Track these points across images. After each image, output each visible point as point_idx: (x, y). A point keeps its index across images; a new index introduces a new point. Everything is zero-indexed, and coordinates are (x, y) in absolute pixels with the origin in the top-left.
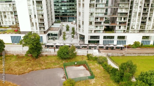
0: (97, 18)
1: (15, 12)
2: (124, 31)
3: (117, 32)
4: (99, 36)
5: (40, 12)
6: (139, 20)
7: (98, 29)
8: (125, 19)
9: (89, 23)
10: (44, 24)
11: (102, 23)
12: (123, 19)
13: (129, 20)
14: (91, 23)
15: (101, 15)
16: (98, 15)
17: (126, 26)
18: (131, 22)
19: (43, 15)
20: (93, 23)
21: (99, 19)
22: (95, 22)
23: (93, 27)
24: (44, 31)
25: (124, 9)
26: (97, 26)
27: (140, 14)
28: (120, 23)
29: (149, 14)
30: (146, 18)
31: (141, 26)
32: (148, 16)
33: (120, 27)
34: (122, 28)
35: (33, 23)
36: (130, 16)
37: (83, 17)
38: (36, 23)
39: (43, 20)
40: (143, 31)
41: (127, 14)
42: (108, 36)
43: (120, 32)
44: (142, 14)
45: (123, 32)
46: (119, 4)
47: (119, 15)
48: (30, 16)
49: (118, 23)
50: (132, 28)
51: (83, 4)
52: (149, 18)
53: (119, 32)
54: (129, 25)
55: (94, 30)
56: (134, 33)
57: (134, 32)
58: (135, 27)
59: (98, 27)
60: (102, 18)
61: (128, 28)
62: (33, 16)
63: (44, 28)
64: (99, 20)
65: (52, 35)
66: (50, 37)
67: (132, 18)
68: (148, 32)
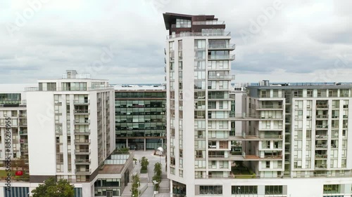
0: (214, 143)
1: (24, 129)
2: (279, 173)
3: (262, 175)
4: (220, 187)
5: (82, 130)
6: (309, 146)
7: (217, 168)
8: (276, 144)
9: (193, 154)
10: (87, 157)
11: (226, 155)
12: (272, 144)
13: (288, 148)
14: (199, 154)
15: (221, 136)
16: (214, 135)
17: (280, 162)
18: (293, 153)
19: (87, 137)
20: (206, 154)
21: (218, 144)
22: (210, 153)
23: (205, 164)
24: (88, 174)
25: (272, 124)
26: (214, 162)
27: (309, 132)
28: (267, 154)
29: (329, 133)
30: (324, 142)
31: (316, 161)
32: (329, 138)
33: (268, 163)
34: (274, 166)
35: (62, 156)
36: (288, 138)
37: (181, 139)
38: (69, 156)
39: (87, 147)
40: (323, 172)
41: (280, 133)
42: (242, 187)
43: (270, 175)
44: (313, 133)
45: (276, 175)
46: (260, 112)
47: (263, 135)
48: (58, 138)
49: (262, 155)
50: (296, 167)
51: (181, 112)
52: (333, 142)
53: (267, 175)
54: (288, 158)
55: (208, 170)
56: (303, 177)
57: (302, 174)
58: (304, 164)
59: (218, 164)
60: (223, 143)
61: (287, 167)
62: (63, 139)
63: (87, 167)
64: (218, 148)
65: (105, 183)
66: (100, 191)
67: (294, 143)
68: (334, 174)
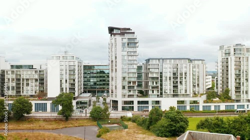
0: (130, 83)
2: (158, 95)
3: (150, 96)
4: (133, 101)
5: (72, 77)
6: (170, 84)
7: (131, 93)
8: (156, 83)
9: (121, 87)
10: (74, 89)
11: (135, 88)
12: (154, 83)
13: (161, 85)
14: (124, 88)
15: (133, 80)
16: (130, 79)
17: (158, 90)
18: (164, 87)
19: (74, 80)
20: (126, 88)
21: (132, 83)
22: (128, 87)
23: (126, 91)
24: (74, 96)
25: (154, 74)
26: (130, 91)
27: (170, 78)
28: (153, 88)
29: (179, 78)
30: (177, 82)
31: (173, 91)
32: (179, 80)
33: (153, 91)
34: (155, 92)
35: (63, 88)
36: (161, 81)
37: (116, 82)
38: (66, 89)
39: (74, 84)
40: (177, 95)
41: (158, 78)
42: (142, 101)
43: (154, 96)
44: (172, 78)
45: (156, 96)
46: (149, 69)
47: (151, 79)
48: (61, 81)
49: (151, 88)
50: (165, 93)
51: (116, 70)
52: (180, 82)
53: (153, 96)
54: (161, 89)
55: (127, 94)
56: (168, 97)
58: (168, 92)
59: (132, 91)
60: (134, 82)
61: (161, 94)
62: (64, 81)
63: (74, 93)
64: (132, 84)
65: (81, 103)
66: (78, 106)
67: (164, 82)
68: (182, 96)
